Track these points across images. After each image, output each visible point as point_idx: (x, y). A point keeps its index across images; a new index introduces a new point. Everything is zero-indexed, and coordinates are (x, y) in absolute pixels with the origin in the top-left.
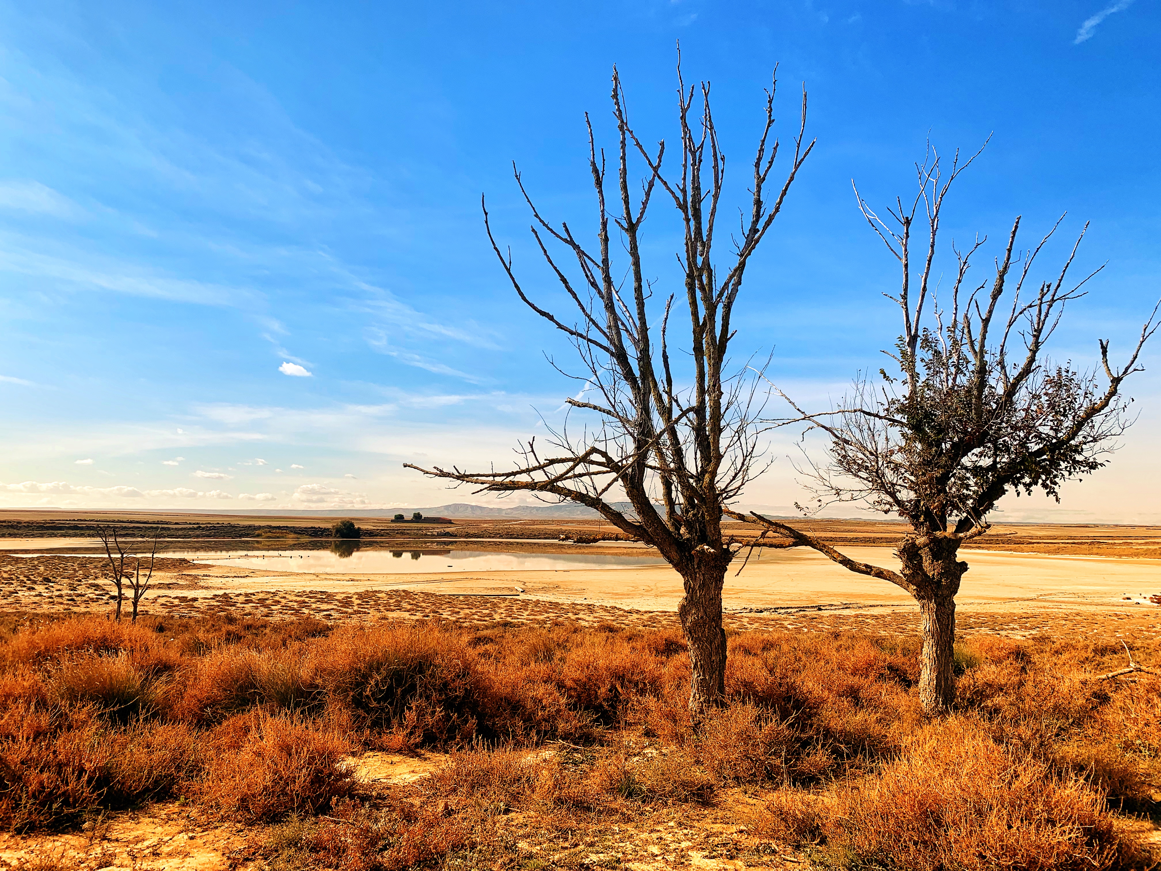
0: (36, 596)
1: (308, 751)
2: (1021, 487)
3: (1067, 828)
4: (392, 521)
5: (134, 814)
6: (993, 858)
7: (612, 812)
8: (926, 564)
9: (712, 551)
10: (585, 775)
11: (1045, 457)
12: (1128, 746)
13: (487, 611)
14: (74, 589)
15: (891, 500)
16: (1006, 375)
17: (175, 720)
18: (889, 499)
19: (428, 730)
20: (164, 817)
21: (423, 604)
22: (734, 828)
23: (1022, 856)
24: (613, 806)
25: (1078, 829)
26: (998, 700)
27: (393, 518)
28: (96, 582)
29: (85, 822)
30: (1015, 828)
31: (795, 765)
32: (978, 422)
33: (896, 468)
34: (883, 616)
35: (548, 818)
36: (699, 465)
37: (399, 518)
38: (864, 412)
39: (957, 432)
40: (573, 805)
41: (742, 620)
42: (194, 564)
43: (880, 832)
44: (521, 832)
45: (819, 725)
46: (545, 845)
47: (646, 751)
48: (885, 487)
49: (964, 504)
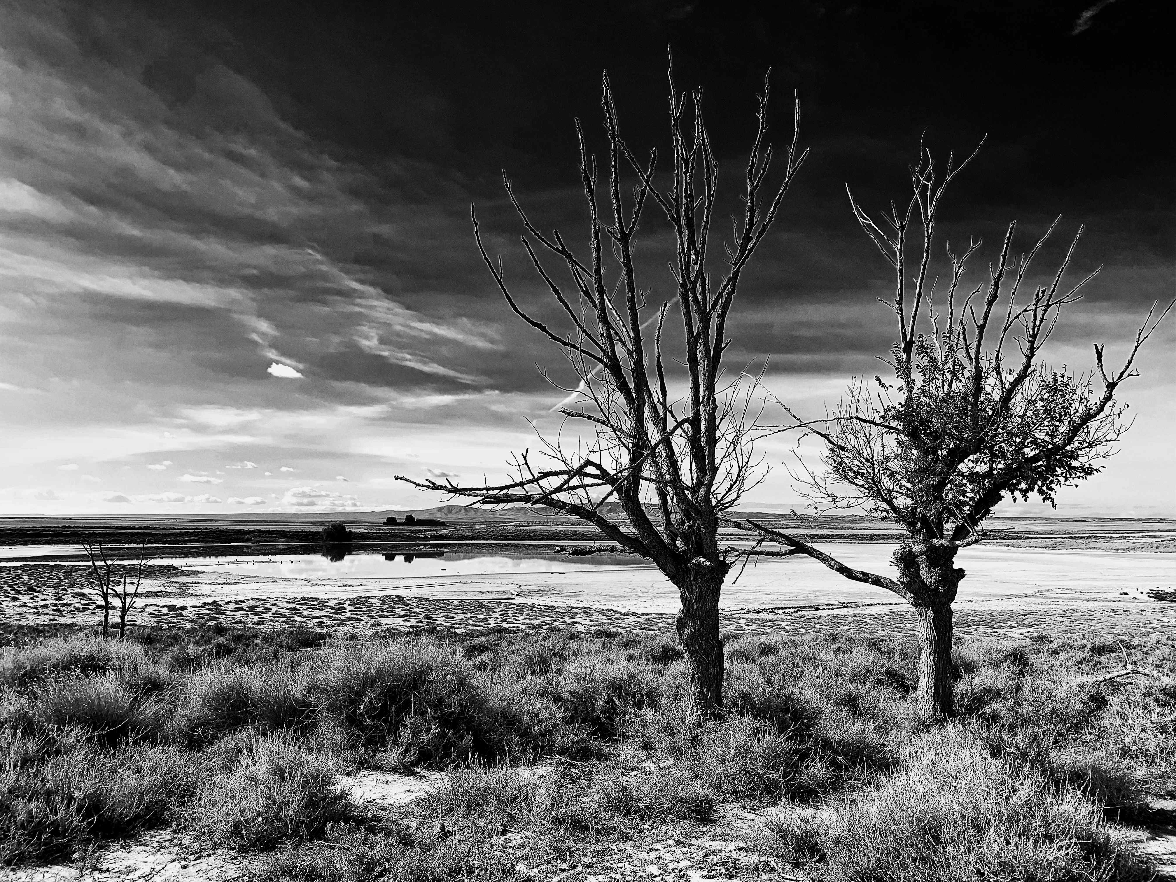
0: (21, 606)
1: (302, 775)
2: (1017, 494)
3: (1064, 843)
4: (385, 524)
5: (125, 842)
6: (991, 875)
7: (609, 831)
8: (923, 572)
9: (709, 563)
10: (582, 792)
11: (1041, 463)
12: (1125, 752)
13: (482, 616)
14: (60, 599)
15: (887, 507)
16: (1001, 381)
17: (165, 741)
18: (885, 506)
19: (423, 747)
20: (156, 845)
21: (416, 610)
22: (732, 846)
23: (1021, 872)
24: (612, 824)
25: (1075, 844)
26: (995, 706)
27: (385, 521)
28: (81, 591)
29: (75, 852)
30: (1013, 845)
31: (793, 778)
32: (974, 429)
33: (892, 475)
34: (881, 615)
35: (545, 839)
36: (695, 477)
37: (391, 521)
38: (860, 419)
39: (953, 438)
40: (571, 824)
41: (740, 621)
42: (183, 571)
43: (878, 849)
44: (518, 854)
45: (818, 735)
46: (543, 867)
47: (644, 765)
48: (881, 494)
49: (961, 510)
